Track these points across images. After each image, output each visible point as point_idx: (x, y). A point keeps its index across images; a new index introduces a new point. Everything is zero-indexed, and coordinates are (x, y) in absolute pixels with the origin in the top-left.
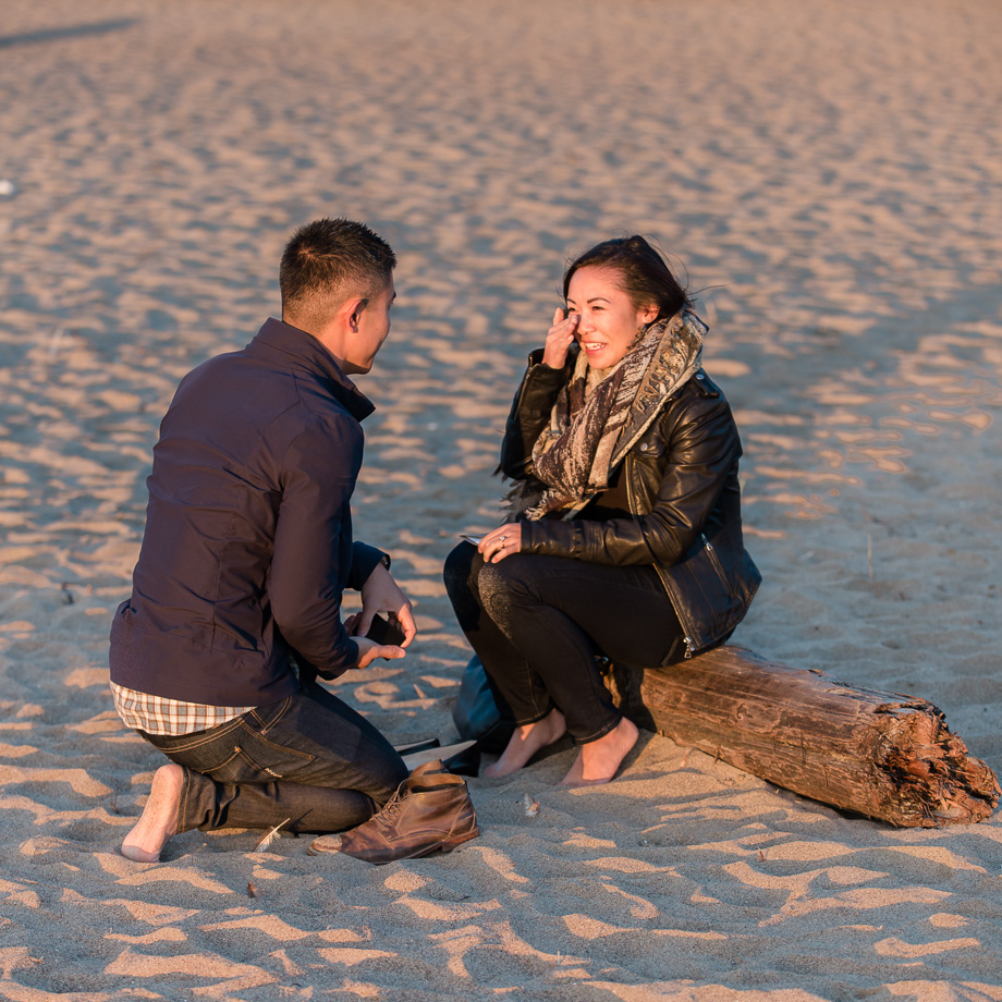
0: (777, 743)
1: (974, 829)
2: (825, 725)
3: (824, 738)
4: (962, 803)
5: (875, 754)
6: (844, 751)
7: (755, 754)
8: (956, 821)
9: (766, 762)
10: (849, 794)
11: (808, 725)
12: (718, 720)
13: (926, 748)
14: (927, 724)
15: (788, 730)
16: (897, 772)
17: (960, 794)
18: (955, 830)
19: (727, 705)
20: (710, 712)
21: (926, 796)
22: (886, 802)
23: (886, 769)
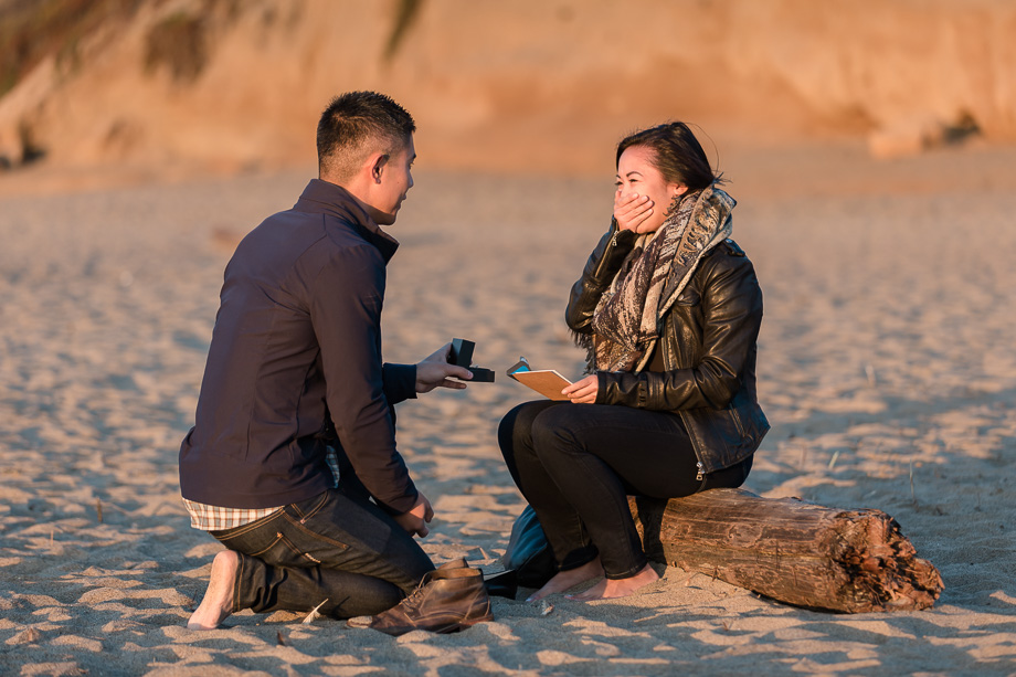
0: (759, 555)
1: (916, 614)
2: (795, 533)
3: (794, 544)
4: (908, 594)
5: (833, 551)
6: (808, 551)
7: (742, 566)
8: (902, 608)
9: (751, 573)
10: (812, 588)
11: (782, 535)
12: (713, 543)
13: (878, 548)
14: (878, 528)
15: (767, 541)
16: (851, 565)
17: (907, 586)
18: (899, 614)
19: (723, 529)
20: (710, 537)
21: (877, 588)
22: (841, 592)
23: (841, 563)
